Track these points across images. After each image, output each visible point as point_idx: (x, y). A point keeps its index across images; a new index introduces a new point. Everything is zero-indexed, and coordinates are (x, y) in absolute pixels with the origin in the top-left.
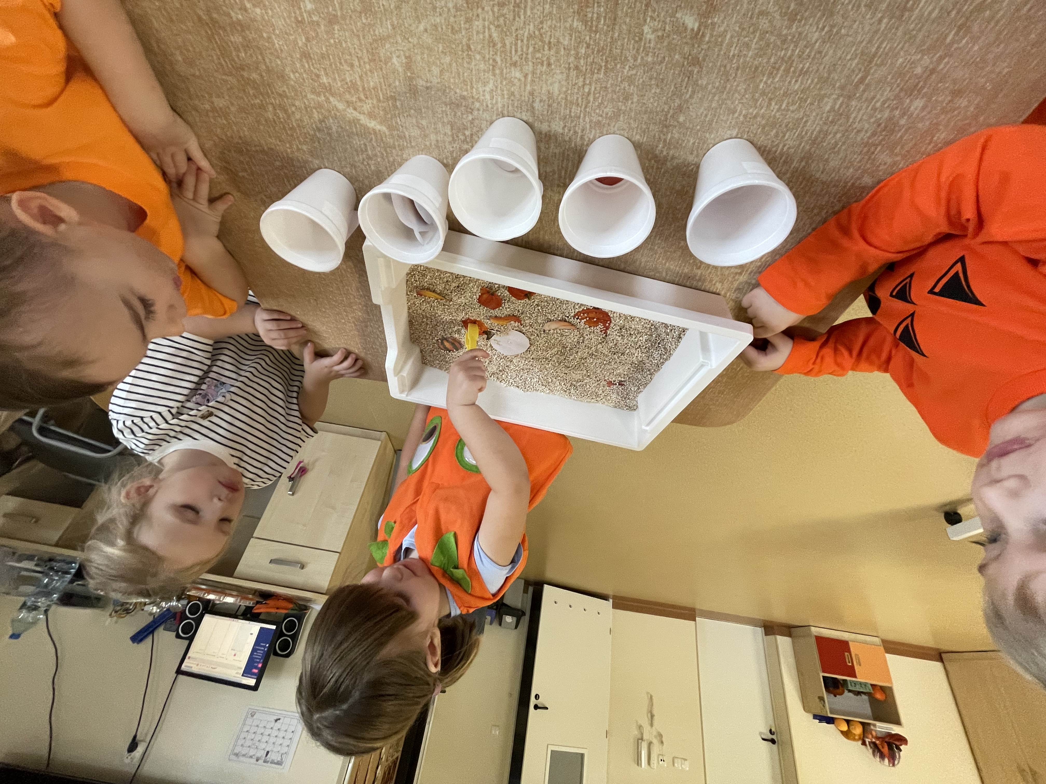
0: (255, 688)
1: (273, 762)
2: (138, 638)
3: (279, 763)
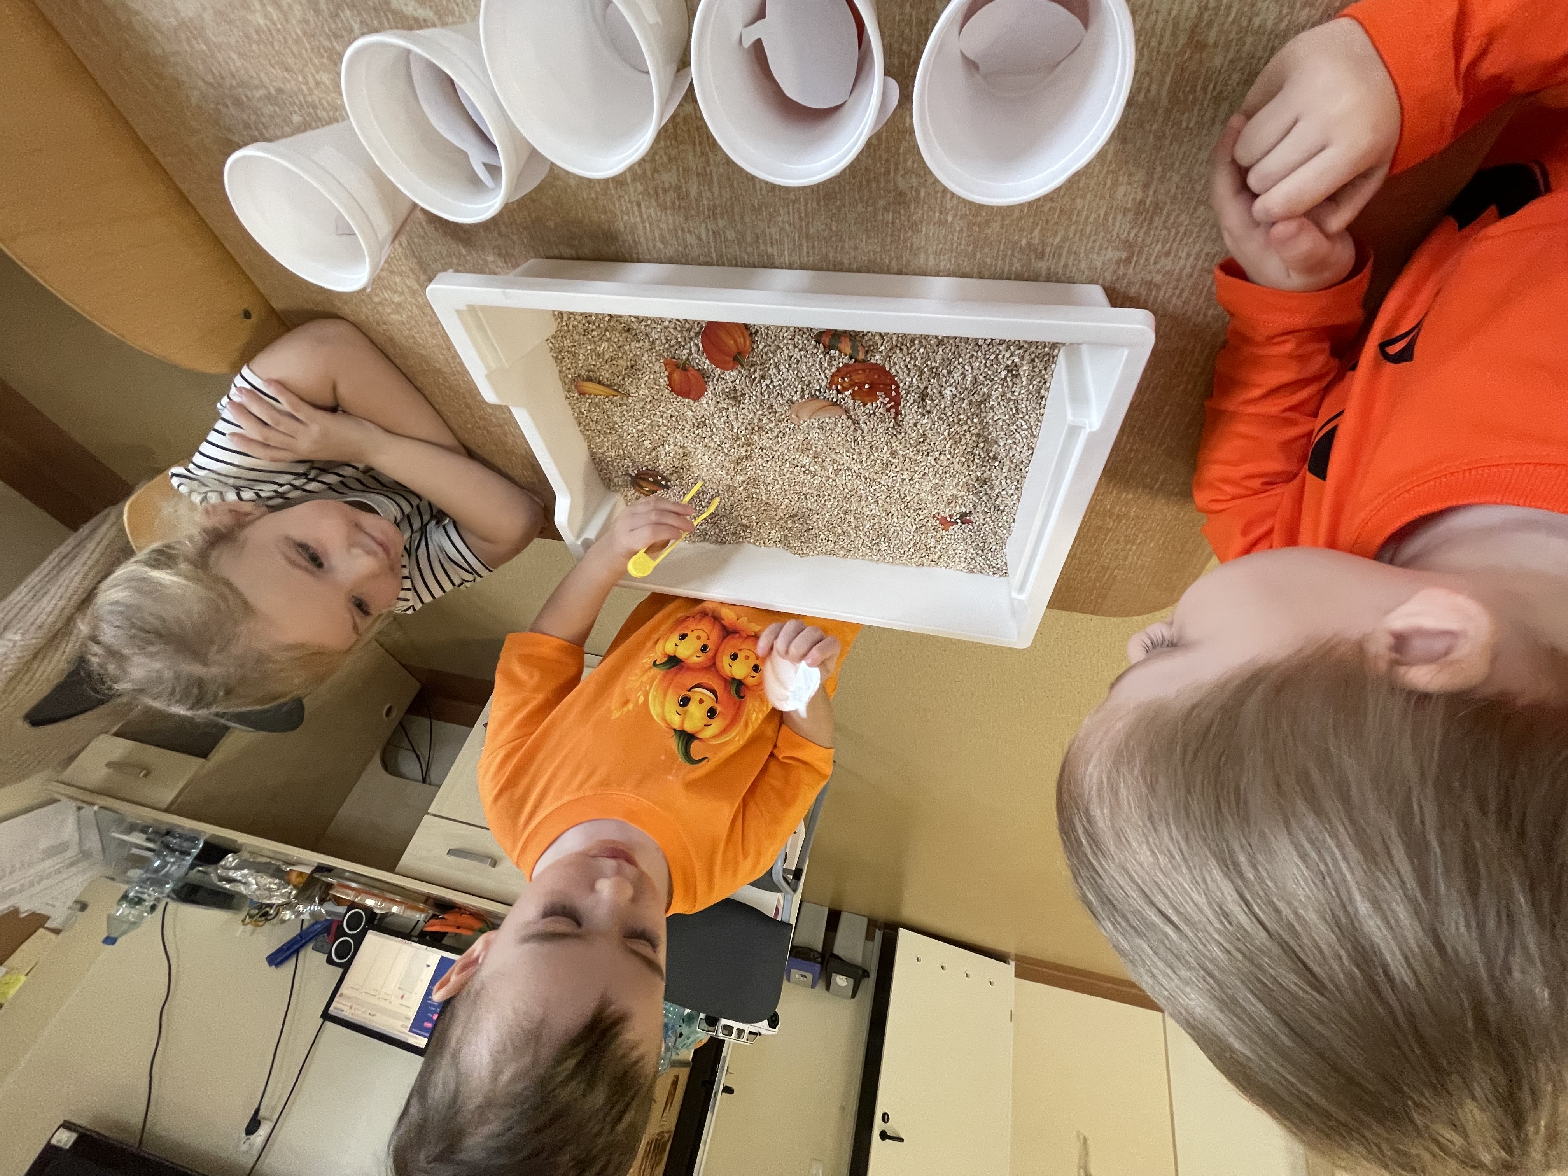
2: (277, 959)
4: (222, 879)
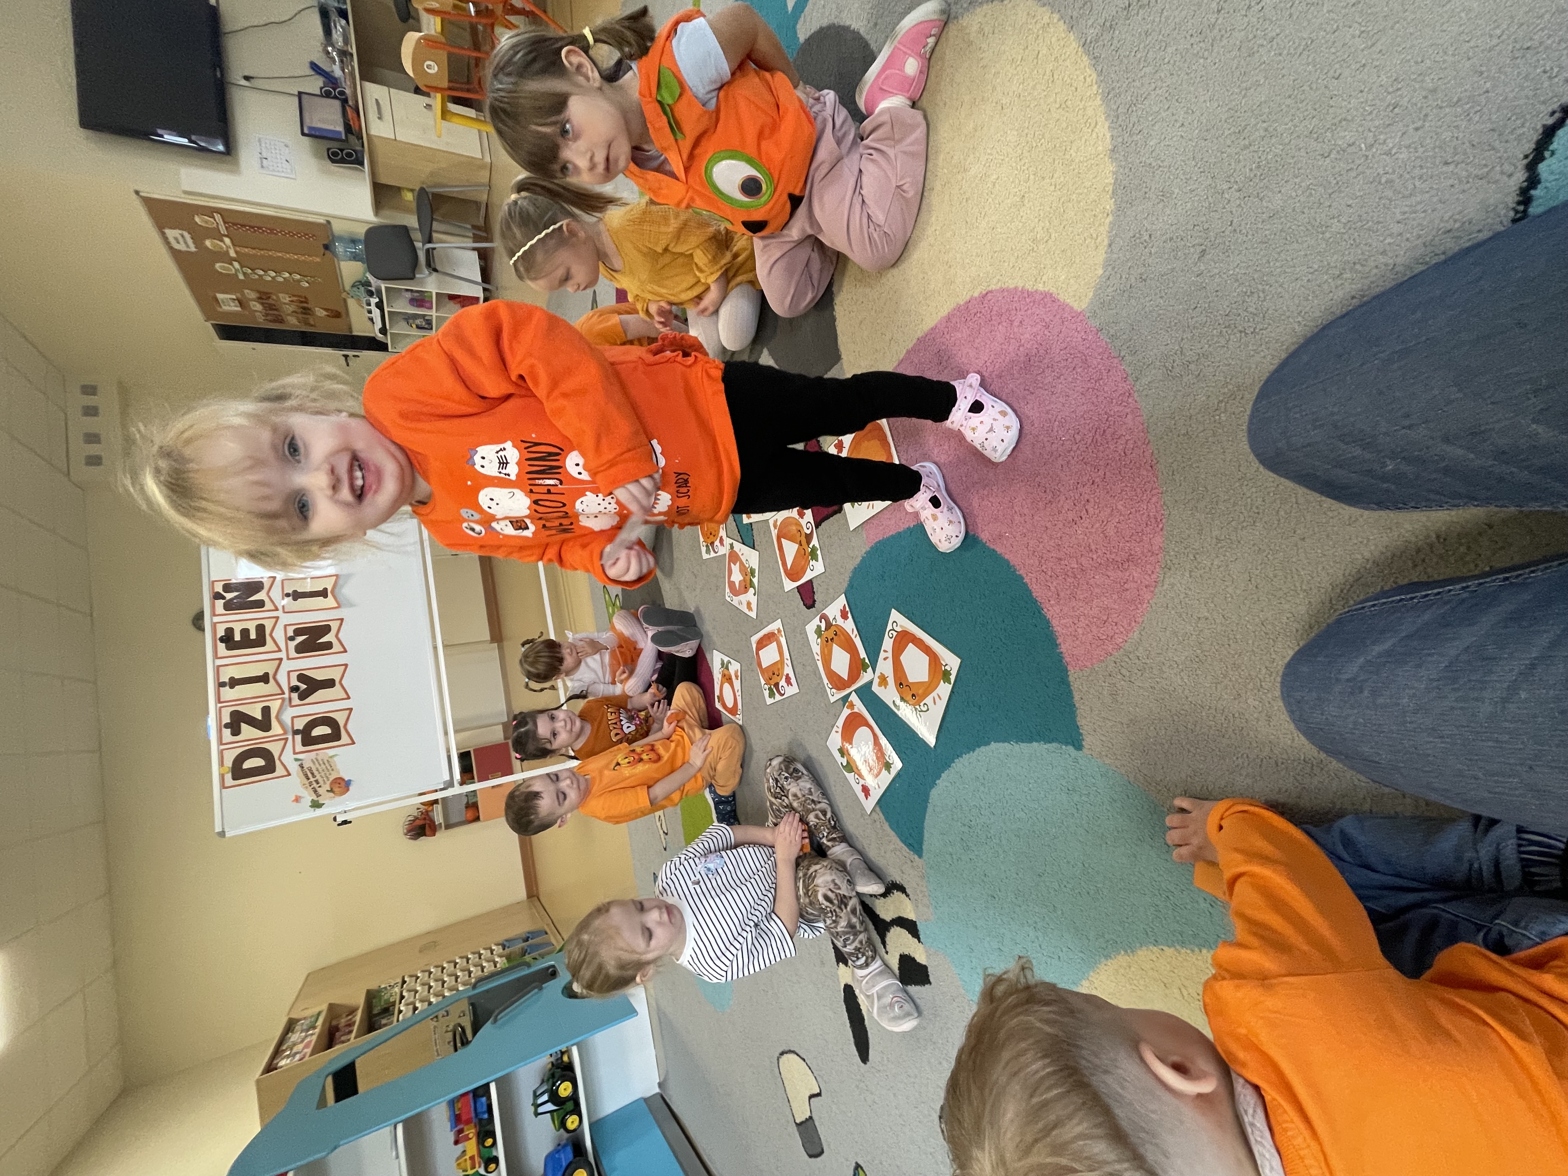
0: (303, 134)
2: (314, 66)
3: (262, 167)
4: (334, 21)
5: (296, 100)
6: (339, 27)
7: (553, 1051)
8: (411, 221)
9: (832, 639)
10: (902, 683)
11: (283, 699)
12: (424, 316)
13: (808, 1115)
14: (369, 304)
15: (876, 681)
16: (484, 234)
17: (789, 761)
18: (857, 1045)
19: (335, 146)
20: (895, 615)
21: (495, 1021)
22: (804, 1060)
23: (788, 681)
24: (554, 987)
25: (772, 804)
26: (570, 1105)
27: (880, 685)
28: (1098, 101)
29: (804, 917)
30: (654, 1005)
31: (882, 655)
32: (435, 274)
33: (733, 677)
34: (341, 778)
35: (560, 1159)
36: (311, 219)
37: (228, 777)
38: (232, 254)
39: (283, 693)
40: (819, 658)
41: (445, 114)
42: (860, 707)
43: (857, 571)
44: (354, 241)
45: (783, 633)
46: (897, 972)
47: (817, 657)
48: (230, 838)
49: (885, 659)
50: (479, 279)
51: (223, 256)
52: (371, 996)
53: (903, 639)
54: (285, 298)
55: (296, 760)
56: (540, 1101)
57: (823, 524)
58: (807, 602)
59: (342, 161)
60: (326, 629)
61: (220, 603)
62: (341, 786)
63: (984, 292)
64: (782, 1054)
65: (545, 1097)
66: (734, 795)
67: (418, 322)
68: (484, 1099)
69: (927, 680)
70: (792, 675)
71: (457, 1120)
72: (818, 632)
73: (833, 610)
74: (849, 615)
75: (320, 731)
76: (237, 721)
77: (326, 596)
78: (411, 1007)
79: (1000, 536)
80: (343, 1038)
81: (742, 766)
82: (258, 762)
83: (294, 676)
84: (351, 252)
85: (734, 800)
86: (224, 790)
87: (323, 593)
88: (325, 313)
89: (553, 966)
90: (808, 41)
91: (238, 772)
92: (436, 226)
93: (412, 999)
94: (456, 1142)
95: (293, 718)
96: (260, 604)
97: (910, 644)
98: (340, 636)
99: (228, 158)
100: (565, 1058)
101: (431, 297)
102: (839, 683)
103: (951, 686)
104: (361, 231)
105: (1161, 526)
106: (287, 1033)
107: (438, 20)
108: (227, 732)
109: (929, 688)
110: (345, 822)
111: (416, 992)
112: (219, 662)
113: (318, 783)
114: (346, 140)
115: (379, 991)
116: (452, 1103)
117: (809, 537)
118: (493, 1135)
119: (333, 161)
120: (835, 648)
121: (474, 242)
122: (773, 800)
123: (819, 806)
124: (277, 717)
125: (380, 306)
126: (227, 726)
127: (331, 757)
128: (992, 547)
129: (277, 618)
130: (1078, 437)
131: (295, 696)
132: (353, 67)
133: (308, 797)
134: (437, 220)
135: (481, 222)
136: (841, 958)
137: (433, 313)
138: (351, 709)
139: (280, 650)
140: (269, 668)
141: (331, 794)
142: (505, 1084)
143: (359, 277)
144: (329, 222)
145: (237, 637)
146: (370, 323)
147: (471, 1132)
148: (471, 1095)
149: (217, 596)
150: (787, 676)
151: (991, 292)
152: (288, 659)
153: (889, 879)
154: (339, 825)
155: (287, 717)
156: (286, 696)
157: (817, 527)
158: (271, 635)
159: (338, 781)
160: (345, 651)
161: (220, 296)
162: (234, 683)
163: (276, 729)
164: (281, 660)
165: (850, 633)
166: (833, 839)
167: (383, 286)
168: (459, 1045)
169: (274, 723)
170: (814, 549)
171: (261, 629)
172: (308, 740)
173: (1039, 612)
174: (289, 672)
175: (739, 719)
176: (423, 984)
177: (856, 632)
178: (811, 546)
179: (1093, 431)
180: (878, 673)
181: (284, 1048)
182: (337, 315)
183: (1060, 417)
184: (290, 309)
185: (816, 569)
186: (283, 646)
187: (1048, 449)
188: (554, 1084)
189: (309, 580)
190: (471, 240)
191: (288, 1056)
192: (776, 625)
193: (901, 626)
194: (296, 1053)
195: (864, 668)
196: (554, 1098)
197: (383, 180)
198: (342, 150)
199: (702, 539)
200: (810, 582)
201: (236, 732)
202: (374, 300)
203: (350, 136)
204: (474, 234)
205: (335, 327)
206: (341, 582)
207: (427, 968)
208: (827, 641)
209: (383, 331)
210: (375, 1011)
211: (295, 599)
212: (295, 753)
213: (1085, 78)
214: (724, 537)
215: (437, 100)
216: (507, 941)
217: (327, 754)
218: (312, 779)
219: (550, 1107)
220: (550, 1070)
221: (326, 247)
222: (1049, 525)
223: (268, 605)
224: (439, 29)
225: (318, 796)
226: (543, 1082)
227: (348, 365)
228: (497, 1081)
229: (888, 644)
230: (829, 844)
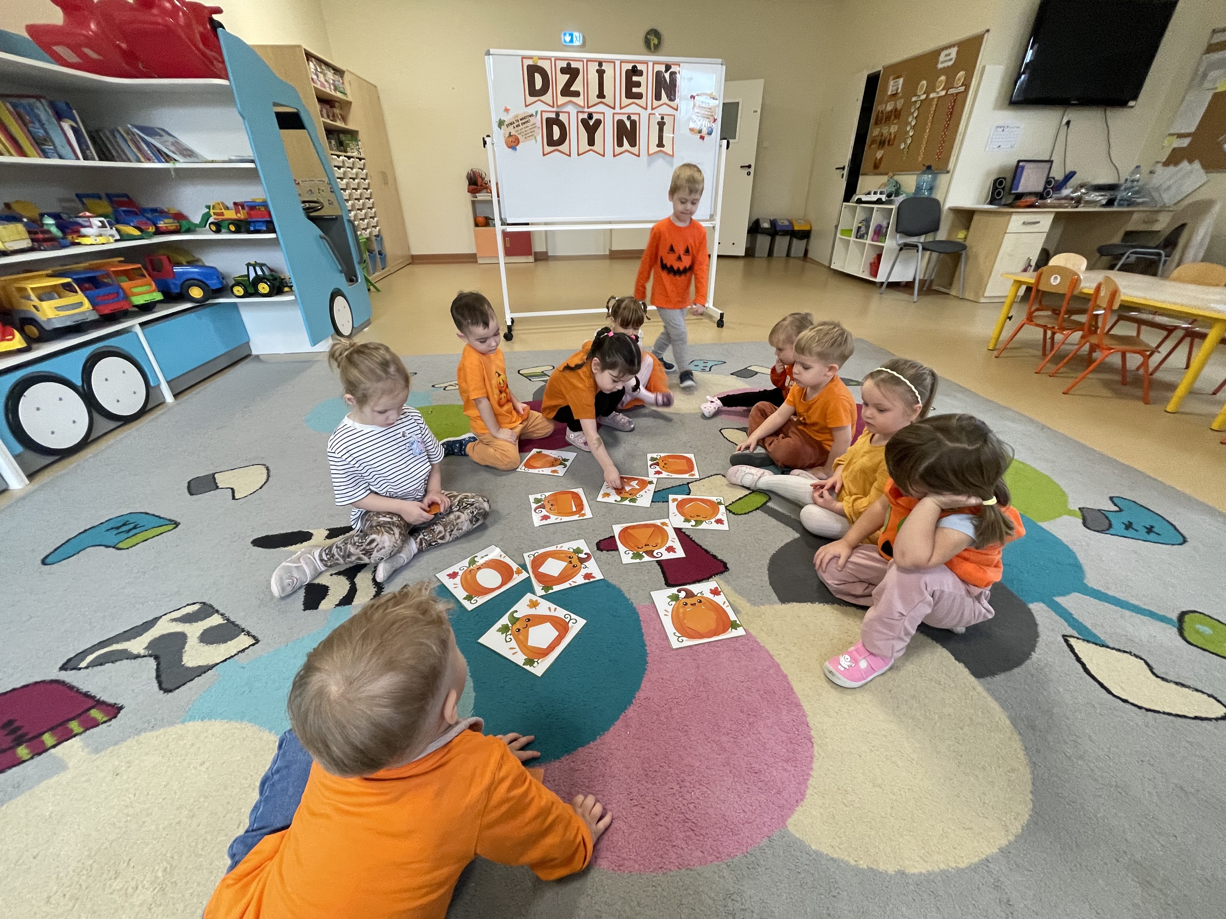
0: (1019, 161)
1: (1001, 127)
2: (1072, 174)
3: (998, 127)
4: (1105, 195)
5: (1047, 159)
6: (1100, 198)
7: (293, 280)
8: (942, 235)
9: (570, 562)
10: (531, 621)
11: (584, 107)
12: (867, 233)
13: (220, 486)
14: (881, 193)
15: (534, 598)
16: (925, 289)
17: (485, 515)
18: (267, 537)
19: (1007, 184)
20: (582, 622)
21: (321, 237)
22: (261, 488)
23: (545, 517)
24: (341, 282)
25: (455, 497)
26: (251, 290)
27: (531, 601)
28: (943, 866)
29: (366, 515)
30: (318, 359)
31: (553, 606)
32: (898, 248)
33: (553, 468)
34: (519, 142)
35: (212, 279)
36: (953, 159)
37: (530, 62)
38: (932, 95)
39: (588, 108)
40: (558, 549)
41: (1019, 283)
42: (517, 579)
43: (619, 593)
44: (931, 189)
45: (582, 518)
46: (316, 581)
47: (559, 546)
48: (484, 59)
49: (550, 609)
50: (890, 280)
51: (931, 88)
52: (353, 134)
53: (562, 627)
54: (894, 129)
55: (537, 112)
56: (258, 269)
57: (659, 567)
58: (602, 543)
59: (995, 188)
60: (633, 143)
61: (662, 68)
62: (513, 143)
63: (813, 740)
64: (268, 469)
65: (260, 273)
66: (466, 455)
67: (863, 229)
68: (264, 228)
69: (529, 644)
70: (549, 521)
71: (252, 207)
72: (578, 551)
73: (592, 567)
74: (587, 581)
75: (556, 131)
76: (572, 72)
77: (658, 146)
78: (341, 164)
79: (627, 726)
80: (324, 111)
81: (487, 466)
82: (539, 84)
83: (600, 117)
84: (922, 186)
85: (462, 455)
86: (520, 58)
87: (660, 144)
88: (878, 158)
89: (357, 281)
90: (1029, 613)
91: (533, 70)
92: (935, 255)
93: (347, 165)
94: (235, 204)
95: (569, 113)
96: (658, 97)
97: (558, 633)
98: (627, 153)
99: (1007, 102)
100: (286, 289)
101: (881, 242)
102: (538, 561)
103: (521, 665)
104: (938, 195)
105: (616, 869)
106: (334, 69)
107: (1091, 291)
108: (564, 64)
109: (523, 645)
110: (485, 143)
111: (352, 168)
112: (618, 63)
113: (517, 126)
114: (1010, 193)
115: (356, 140)
116: (265, 204)
117: (650, 553)
118: (237, 231)
119: (995, 181)
120: (564, 564)
121: (920, 280)
122: (458, 499)
123: (448, 534)
124: (570, 102)
125: (879, 201)
126: (569, 64)
127: (535, 138)
128: (621, 717)
129: (646, 109)
130: (692, 806)
131: (585, 116)
132: (1066, 207)
133: (508, 118)
134: (939, 257)
135: (935, 287)
136: (333, 533)
137: (868, 241)
138: (570, 156)
139: (621, 108)
140: (608, 99)
141: (507, 135)
142: (275, 243)
143: (903, 189)
144: (948, 172)
145: (635, 79)
146: (867, 192)
147: (242, 215)
148: (269, 219)
149: (668, 67)
150: (549, 517)
151: (812, 746)
152: (614, 114)
153: (386, 586)
154: (483, 138)
155: (570, 108)
156: (586, 110)
157: (657, 561)
158: (633, 103)
159: (517, 142)
160: (614, 156)
161: (901, 80)
162: (601, 73)
163: (562, 100)
164: (614, 108)
165: (573, 580)
166: (421, 544)
167: (894, 207)
168: (307, 205)
169: (567, 99)
170: (641, 557)
171: (639, 96)
172: (550, 123)
173: (567, 751)
174: (604, 113)
175: (522, 469)
176: (357, 174)
177: (574, 584)
178: (644, 554)
179: (694, 821)
180: (540, 600)
181: (323, 67)
182: (876, 167)
183: (709, 792)
184: (885, 131)
185: (626, 556)
186: (623, 111)
187: (687, 778)
188: (268, 280)
189: (672, 135)
190: (922, 277)
191: (316, 70)
192: (588, 512)
193: (572, 627)
194: (318, 77)
195: (546, 588)
196: (258, 279)
197: (976, 218)
198: (1003, 189)
199: (663, 455)
200: (616, 549)
201: (563, 71)
202: (884, 198)
203: (1013, 197)
204: (926, 280)
205: (866, 164)
206: (668, 158)
207: (369, 177)
208: (570, 558)
209: (859, 201)
210: (341, 135)
211: (659, 123)
212: (542, 112)
213: (962, 857)
214: (661, 476)
215: (1030, 278)
216: (381, 238)
217: (538, 135)
218: (520, 122)
219: (252, 275)
220: (280, 277)
221: (929, 168)
222: (630, 771)
223: (656, 103)
224: (1086, 291)
225: (508, 126)
226: (271, 270)
227: (837, 169)
228: (277, 239)
229: (561, 613)
230: (418, 540)
